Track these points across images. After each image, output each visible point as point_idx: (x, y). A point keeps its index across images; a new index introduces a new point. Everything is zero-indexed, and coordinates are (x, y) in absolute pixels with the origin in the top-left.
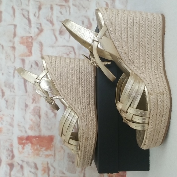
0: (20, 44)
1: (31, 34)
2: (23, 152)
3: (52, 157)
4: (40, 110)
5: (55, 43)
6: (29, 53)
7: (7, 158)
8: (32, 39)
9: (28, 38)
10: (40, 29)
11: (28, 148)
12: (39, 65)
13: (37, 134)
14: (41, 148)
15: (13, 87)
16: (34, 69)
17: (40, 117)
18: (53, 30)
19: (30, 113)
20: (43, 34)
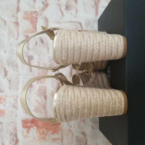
0: (23, 20)
1: (35, 8)
2: (28, 136)
3: (60, 141)
4: (45, 91)
5: (61, 18)
6: (34, 29)
7: (11, 143)
8: (37, 15)
9: (32, 13)
10: (45, 4)
11: (34, 131)
12: (45, 42)
13: (43, 116)
14: (48, 132)
15: (16, 66)
16: (39, 46)
17: (46, 98)
18: (59, 5)
19: (35, 93)
20: (48, 9)
